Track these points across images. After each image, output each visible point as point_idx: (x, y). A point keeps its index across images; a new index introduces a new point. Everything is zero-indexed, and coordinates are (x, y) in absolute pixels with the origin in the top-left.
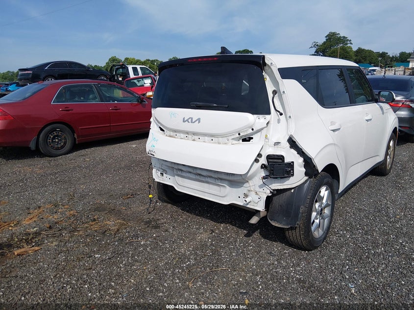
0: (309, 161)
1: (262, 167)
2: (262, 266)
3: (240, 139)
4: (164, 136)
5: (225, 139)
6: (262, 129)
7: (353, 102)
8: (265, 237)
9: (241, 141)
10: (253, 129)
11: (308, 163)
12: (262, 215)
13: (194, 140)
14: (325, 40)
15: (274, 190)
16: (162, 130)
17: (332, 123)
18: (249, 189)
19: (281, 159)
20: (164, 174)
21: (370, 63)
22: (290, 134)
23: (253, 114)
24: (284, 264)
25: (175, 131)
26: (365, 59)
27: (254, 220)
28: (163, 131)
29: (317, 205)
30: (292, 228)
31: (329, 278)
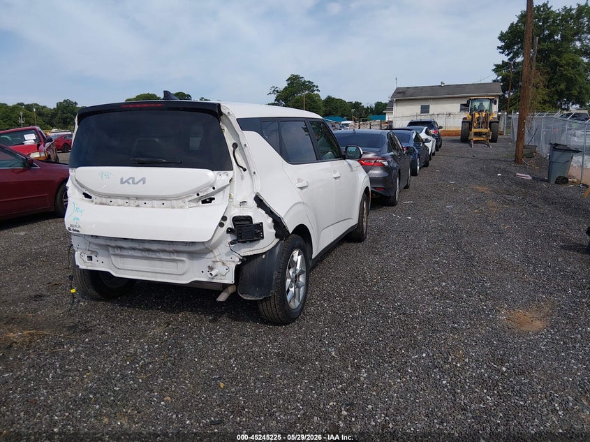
0: (278, 221)
1: (228, 232)
2: (234, 350)
3: (199, 201)
4: (92, 205)
5: (180, 203)
6: (225, 187)
7: (319, 158)
8: (235, 319)
9: (200, 202)
10: (214, 188)
11: (278, 223)
12: (231, 290)
13: (138, 206)
14: (286, 85)
15: (243, 257)
16: (87, 196)
17: (299, 180)
18: (214, 259)
19: (249, 220)
20: (94, 257)
21: (342, 116)
22: (256, 192)
23: (212, 170)
24: (260, 342)
25: (109, 196)
26: (336, 109)
27: (222, 297)
28: (90, 197)
29: (291, 271)
30: (265, 299)
31: (309, 346)
